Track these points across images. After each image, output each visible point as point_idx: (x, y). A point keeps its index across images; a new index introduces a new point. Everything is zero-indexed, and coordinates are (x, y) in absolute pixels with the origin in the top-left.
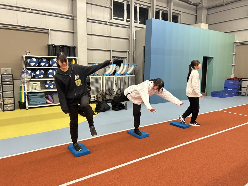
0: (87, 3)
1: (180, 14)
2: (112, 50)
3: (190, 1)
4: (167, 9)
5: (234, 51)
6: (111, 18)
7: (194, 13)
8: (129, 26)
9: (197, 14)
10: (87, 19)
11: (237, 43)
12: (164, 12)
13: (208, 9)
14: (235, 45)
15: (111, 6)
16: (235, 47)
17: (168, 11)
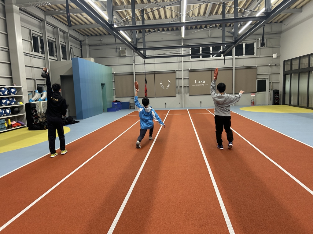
0: (23, 39)
1: (72, 48)
2: (36, 78)
3: (78, 38)
4: (65, 44)
5: (113, 79)
6: (33, 51)
7: (79, 47)
8: (44, 57)
9: (81, 48)
10: (24, 53)
11: (114, 74)
12: (63, 46)
13: (90, 46)
14: (113, 75)
15: (32, 40)
16: (113, 76)
17: (66, 45)
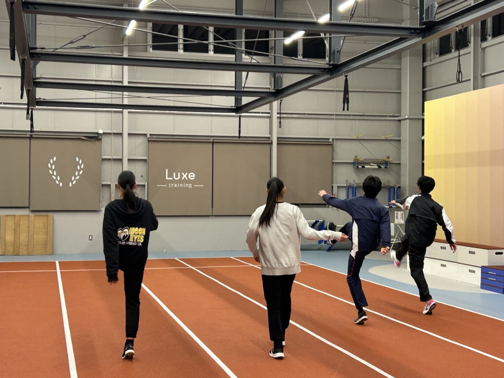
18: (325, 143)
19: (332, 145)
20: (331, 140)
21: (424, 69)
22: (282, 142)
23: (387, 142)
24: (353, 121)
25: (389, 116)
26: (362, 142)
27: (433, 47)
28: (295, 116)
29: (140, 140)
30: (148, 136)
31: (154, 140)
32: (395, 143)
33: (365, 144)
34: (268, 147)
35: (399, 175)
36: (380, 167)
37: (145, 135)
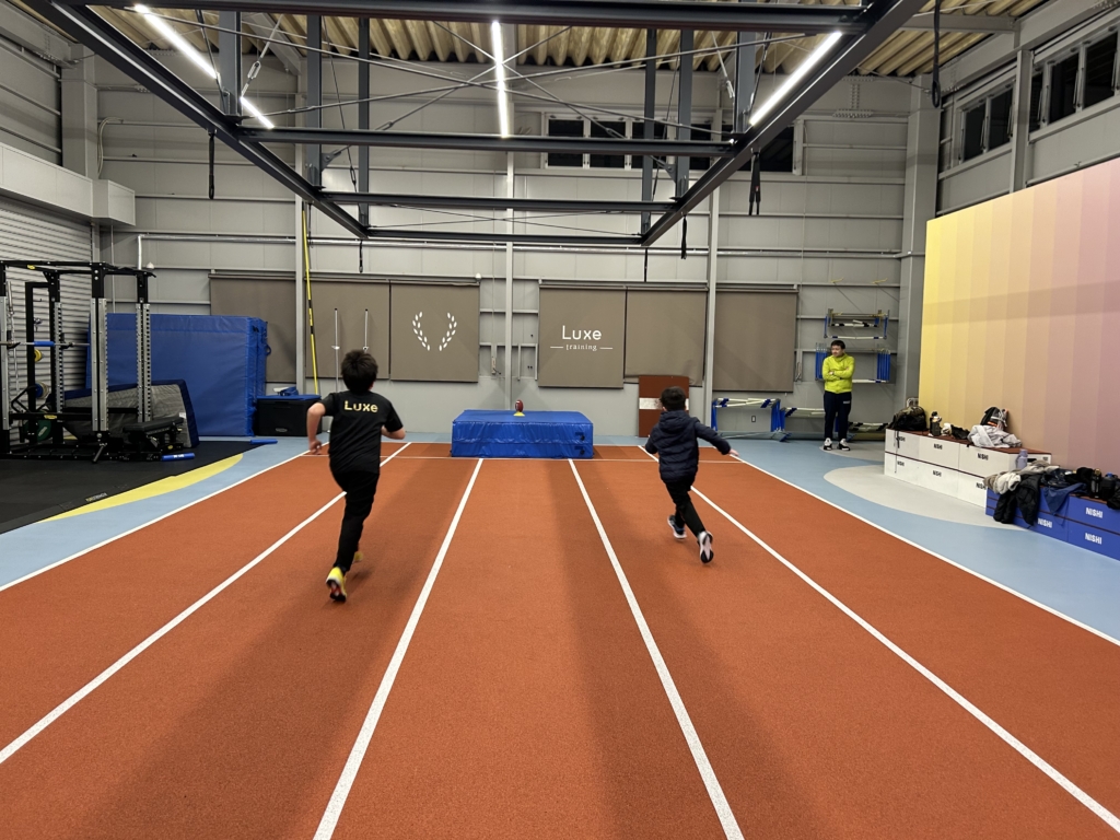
18: (788, 292)
19: (797, 294)
20: (795, 287)
21: (940, 183)
22: (723, 289)
23: (880, 292)
24: (831, 261)
25: (885, 253)
26: (842, 290)
27: (955, 149)
28: (744, 253)
29: (531, 288)
30: (540, 282)
31: (548, 287)
32: (891, 292)
33: (849, 293)
34: (703, 297)
35: (895, 336)
36: (866, 325)
37: (537, 280)
